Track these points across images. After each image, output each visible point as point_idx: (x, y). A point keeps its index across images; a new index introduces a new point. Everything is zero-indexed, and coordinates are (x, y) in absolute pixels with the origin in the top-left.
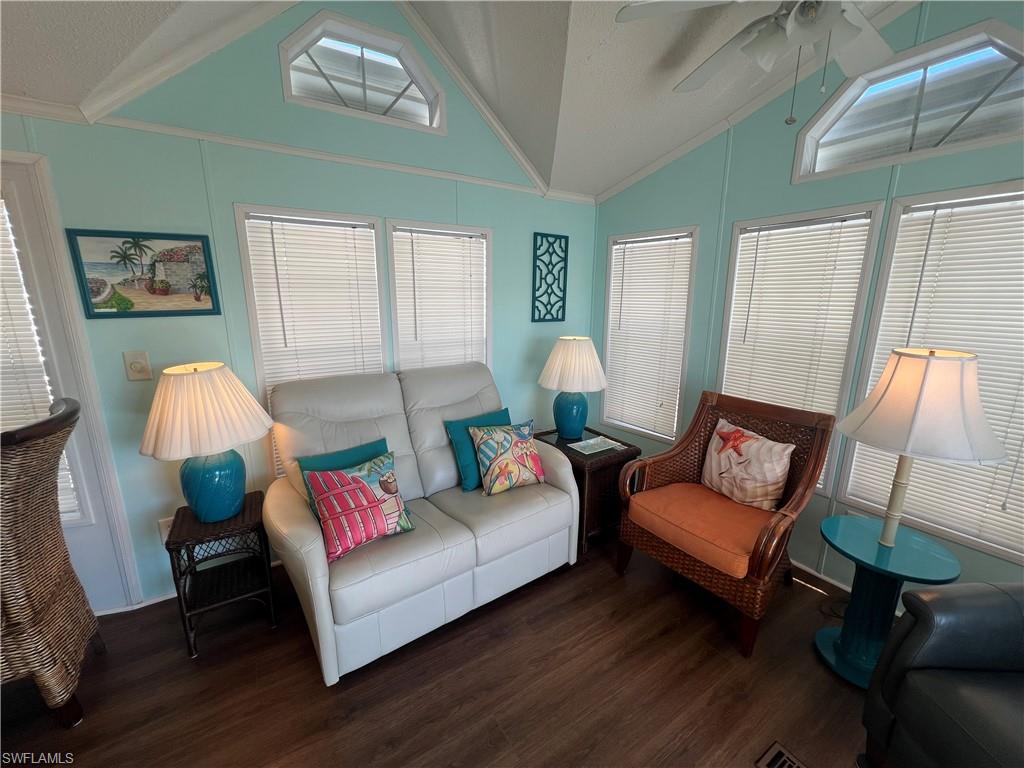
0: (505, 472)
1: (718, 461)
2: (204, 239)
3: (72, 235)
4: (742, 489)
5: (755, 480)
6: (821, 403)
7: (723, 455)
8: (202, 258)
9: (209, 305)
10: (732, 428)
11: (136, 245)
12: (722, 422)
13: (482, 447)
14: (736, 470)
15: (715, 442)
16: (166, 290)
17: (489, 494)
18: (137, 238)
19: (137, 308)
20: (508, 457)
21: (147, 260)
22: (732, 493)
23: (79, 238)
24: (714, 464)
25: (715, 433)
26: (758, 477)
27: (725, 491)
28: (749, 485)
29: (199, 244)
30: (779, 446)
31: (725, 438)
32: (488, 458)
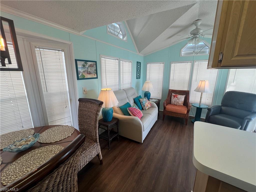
0: (147, 106)
1: (174, 100)
2: (96, 62)
3: (76, 61)
4: (179, 103)
5: (180, 101)
6: (186, 89)
7: (175, 99)
8: (95, 66)
9: (96, 77)
10: (175, 94)
11: (86, 63)
12: (173, 94)
13: (143, 102)
14: (177, 100)
15: (172, 97)
16: (90, 73)
17: (146, 110)
18: (86, 61)
19: (86, 77)
20: (147, 103)
21: (87, 67)
22: (177, 104)
23: (78, 61)
24: (173, 100)
25: (172, 96)
26: (181, 101)
27: (176, 104)
28: (180, 102)
29: (95, 63)
30: (183, 96)
31: (174, 96)
32: (144, 104)
